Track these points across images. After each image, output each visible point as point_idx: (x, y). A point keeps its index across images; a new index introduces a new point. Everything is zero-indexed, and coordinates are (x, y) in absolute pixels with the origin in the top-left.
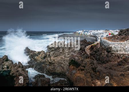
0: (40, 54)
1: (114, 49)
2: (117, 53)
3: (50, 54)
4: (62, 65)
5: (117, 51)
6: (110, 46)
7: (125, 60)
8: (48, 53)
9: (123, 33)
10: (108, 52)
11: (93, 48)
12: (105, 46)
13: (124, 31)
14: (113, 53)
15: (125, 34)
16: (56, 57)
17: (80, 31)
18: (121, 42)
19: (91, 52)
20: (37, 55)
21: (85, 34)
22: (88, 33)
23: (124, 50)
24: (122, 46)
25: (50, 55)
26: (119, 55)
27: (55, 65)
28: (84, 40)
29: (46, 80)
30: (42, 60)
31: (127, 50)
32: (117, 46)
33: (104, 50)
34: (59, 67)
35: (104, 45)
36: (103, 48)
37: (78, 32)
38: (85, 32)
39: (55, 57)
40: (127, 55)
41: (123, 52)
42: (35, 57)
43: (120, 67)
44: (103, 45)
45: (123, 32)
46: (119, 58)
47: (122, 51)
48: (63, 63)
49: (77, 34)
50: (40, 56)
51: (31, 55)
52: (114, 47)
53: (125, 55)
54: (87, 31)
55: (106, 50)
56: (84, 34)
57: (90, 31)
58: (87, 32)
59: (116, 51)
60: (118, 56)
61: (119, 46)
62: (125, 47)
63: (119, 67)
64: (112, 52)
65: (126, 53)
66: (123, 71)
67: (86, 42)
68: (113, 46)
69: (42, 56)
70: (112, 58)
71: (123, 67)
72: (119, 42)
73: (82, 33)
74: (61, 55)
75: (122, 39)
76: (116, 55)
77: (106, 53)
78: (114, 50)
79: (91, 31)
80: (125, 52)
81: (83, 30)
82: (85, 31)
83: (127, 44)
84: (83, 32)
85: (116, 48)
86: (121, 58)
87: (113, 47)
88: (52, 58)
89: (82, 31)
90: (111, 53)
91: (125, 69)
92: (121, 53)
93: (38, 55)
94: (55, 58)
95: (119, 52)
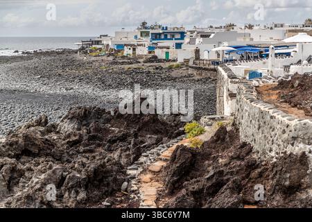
54: (173, 36)
58: (171, 43)
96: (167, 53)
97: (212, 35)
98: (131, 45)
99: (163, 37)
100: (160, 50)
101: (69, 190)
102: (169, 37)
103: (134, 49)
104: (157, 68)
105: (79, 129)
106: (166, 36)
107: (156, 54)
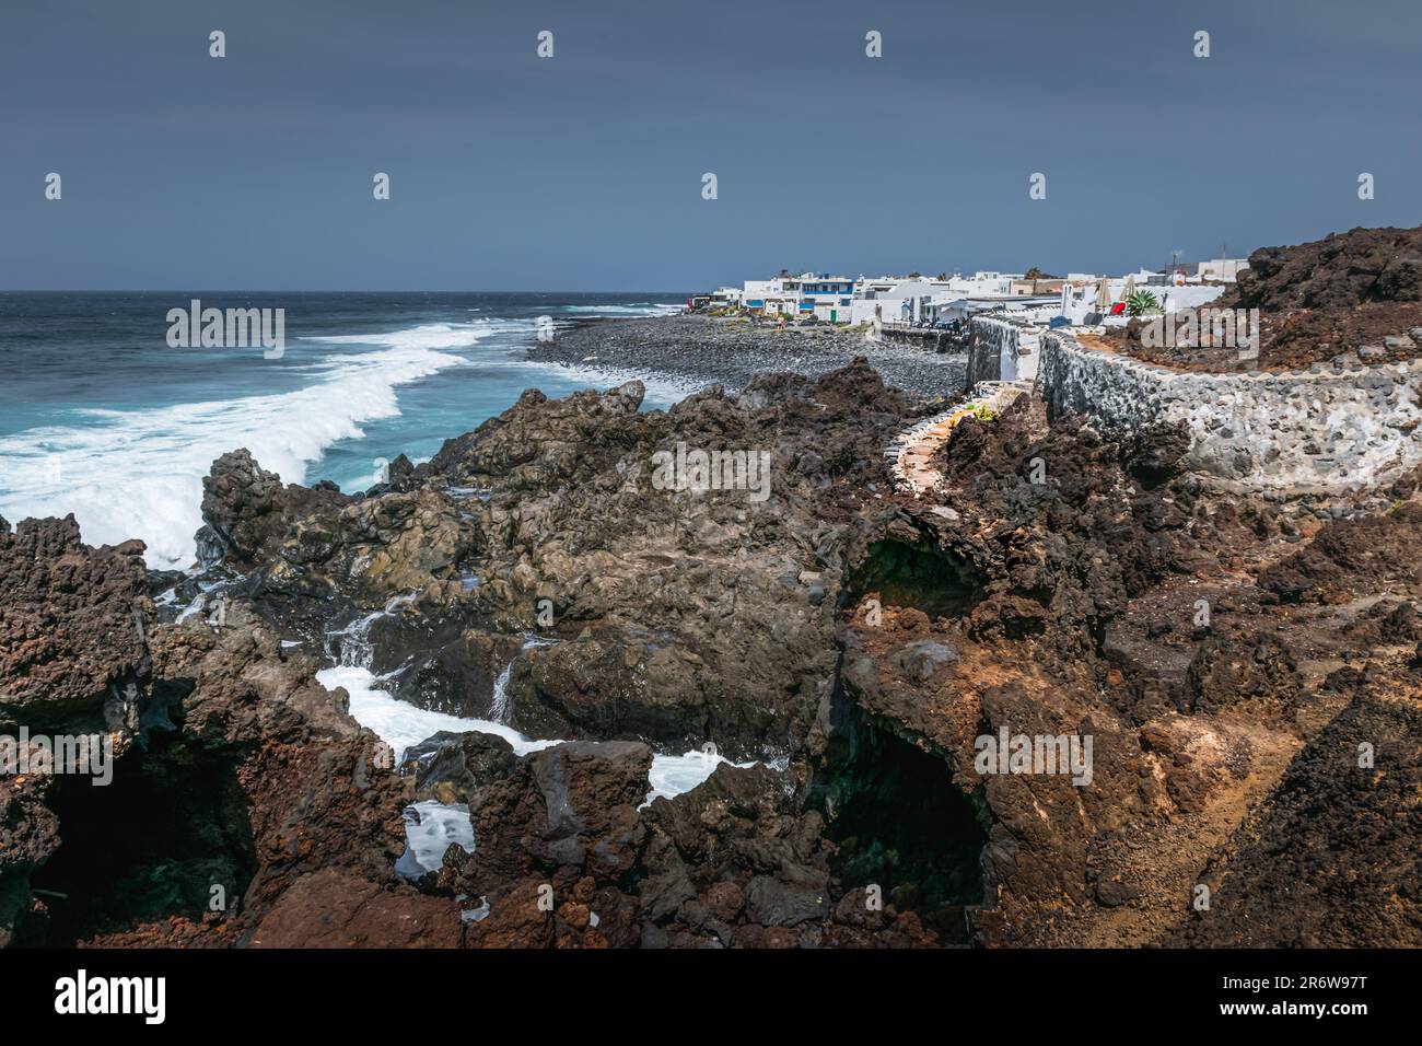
0: (401, 529)
1: (1208, 451)
2: (1238, 485)
3: (515, 525)
4: (689, 626)
5: (1243, 465)
6: (1172, 416)
7: (1329, 551)
8: (498, 514)
9: (1282, 289)
10: (1151, 477)
11: (974, 451)
12: (1112, 423)
13: (1297, 263)
14: (1198, 491)
15: (1301, 290)
16: (597, 545)
17: (754, 290)
18: (1286, 375)
19: (954, 485)
20: (376, 540)
21: (822, 313)
22: (845, 303)
23: (1312, 450)
24: (1290, 411)
25: (527, 529)
26: (1261, 507)
27: (617, 633)
28: (844, 372)
29: (618, 765)
30: (445, 590)
31: (1341, 448)
32: (1240, 410)
33: (1103, 460)
34: (662, 645)
35: (1093, 409)
36: (1091, 443)
37: (731, 293)
38: (819, 298)
39: (586, 546)
40: (1339, 506)
41: (1305, 474)
42: (349, 564)
43: (1299, 620)
44: (1084, 406)
45: (1285, 275)
46: (1261, 531)
47: (1291, 467)
48: (695, 608)
49: (735, 316)
50: (414, 545)
51: (310, 539)
52: (1213, 425)
53: (1320, 499)
54: (836, 288)
55: (1122, 459)
56: (814, 321)
57: (867, 284)
58: (836, 298)
59: (1225, 464)
60: (1250, 514)
61: (1264, 414)
62: (1323, 422)
63: (1287, 612)
64: (1192, 478)
65: (1334, 481)
66: (1328, 648)
67: (869, 390)
68: (1198, 417)
69: (427, 541)
70: (1195, 533)
71: (1322, 616)
72: (1265, 376)
73: (790, 308)
74: (643, 530)
75: (1280, 342)
76: (1225, 507)
77: (1127, 491)
78: (1208, 460)
79: (882, 281)
80: (1323, 467)
81: (784, 274)
82: (807, 279)
83: (1337, 391)
84: (798, 295)
85: (1227, 434)
86: (1287, 530)
87: (1198, 425)
88: (557, 560)
89: (779, 283)
90: (1176, 489)
91: (1346, 630)
92: (1283, 480)
93: (385, 535)
94: (590, 559)
95: (1258, 478)
96: (834, 313)
97: (893, 289)
98: (776, 301)
99: (821, 288)
100: (823, 308)
101: (808, 475)
102: (829, 289)
103: (780, 307)
104: (826, 333)
105: (771, 404)
106: (825, 288)
107: (815, 313)
